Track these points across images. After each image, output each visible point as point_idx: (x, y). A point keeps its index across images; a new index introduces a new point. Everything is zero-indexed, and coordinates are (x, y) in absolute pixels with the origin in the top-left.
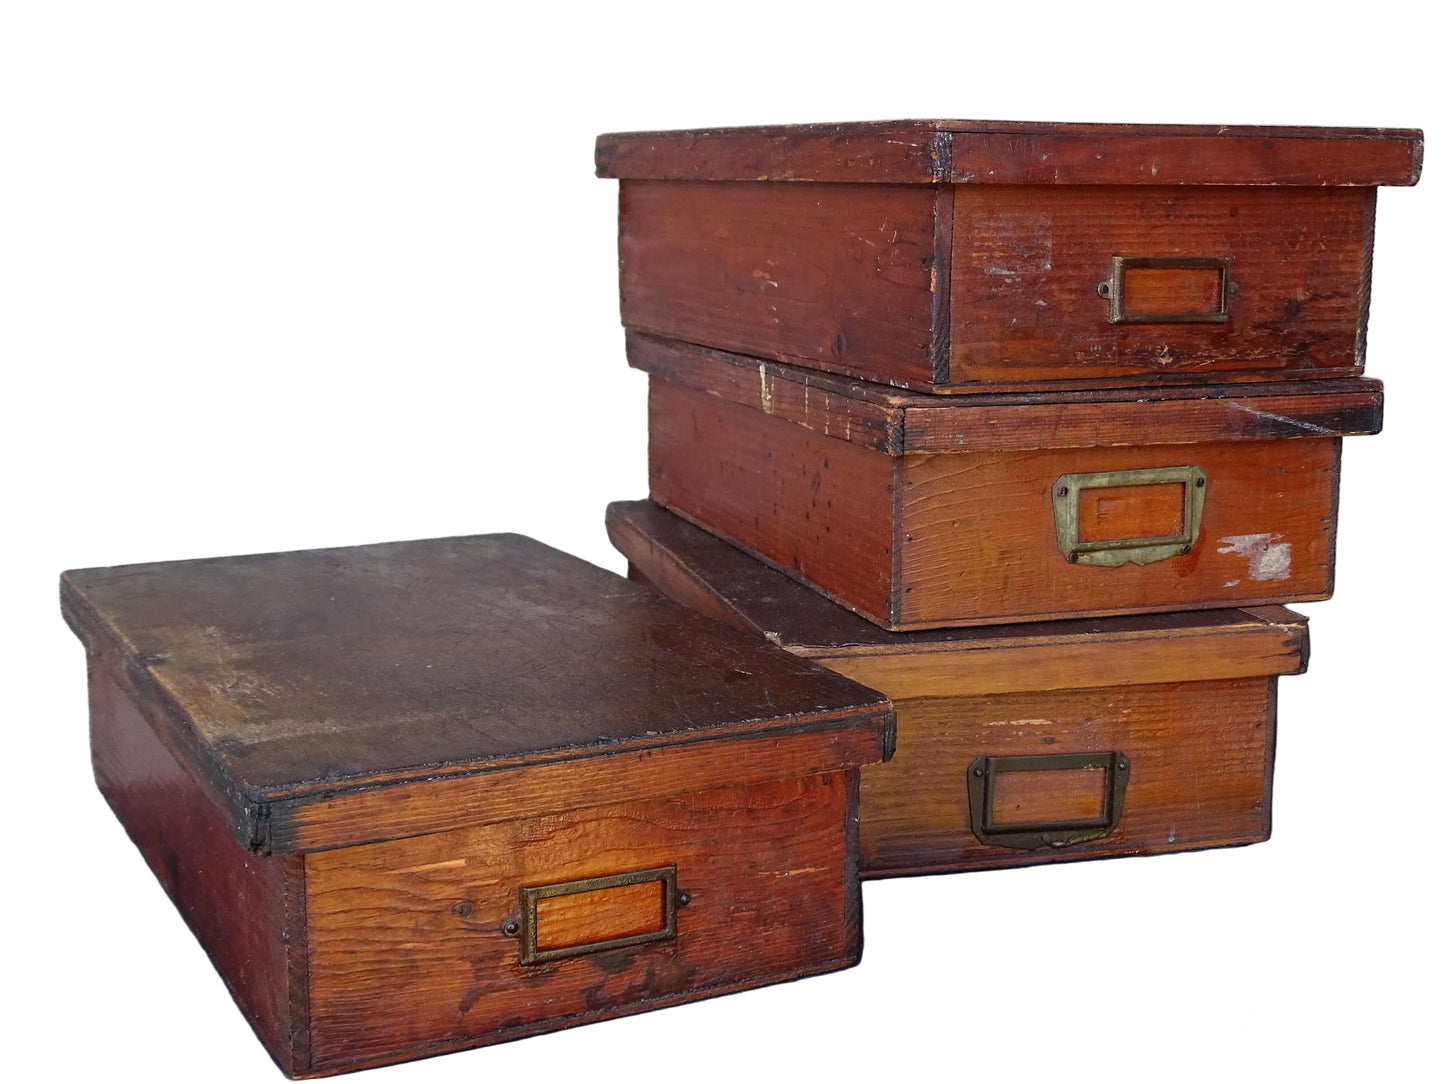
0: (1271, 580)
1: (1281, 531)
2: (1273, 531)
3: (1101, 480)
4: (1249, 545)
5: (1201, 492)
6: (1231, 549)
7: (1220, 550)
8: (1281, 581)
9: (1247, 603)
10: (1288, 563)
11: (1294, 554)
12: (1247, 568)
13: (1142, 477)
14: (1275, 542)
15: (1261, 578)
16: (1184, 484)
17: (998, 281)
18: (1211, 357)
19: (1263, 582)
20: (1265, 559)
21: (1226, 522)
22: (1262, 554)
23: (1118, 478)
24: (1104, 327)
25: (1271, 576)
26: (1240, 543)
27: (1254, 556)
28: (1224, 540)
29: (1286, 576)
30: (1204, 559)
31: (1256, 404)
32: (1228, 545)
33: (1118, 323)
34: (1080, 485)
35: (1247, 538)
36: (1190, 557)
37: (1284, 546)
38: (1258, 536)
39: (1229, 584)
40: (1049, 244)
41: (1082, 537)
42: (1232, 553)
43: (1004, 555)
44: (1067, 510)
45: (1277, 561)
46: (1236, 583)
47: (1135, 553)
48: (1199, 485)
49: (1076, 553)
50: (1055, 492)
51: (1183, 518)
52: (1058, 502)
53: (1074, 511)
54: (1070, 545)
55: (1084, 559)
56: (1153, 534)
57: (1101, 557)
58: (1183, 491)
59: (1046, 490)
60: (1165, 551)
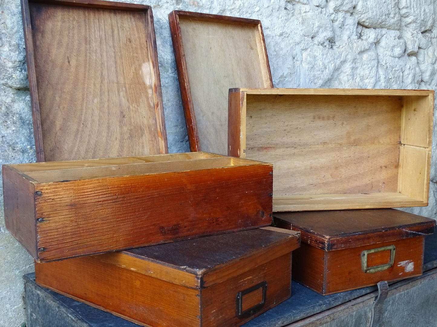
0: (409, 272)
1: (412, 259)
2: (410, 259)
3: (373, 251)
4: (404, 264)
5: (394, 251)
6: (401, 265)
7: (398, 266)
8: (411, 272)
9: (404, 278)
10: (413, 267)
11: (414, 265)
12: (404, 269)
13: (381, 249)
14: (410, 262)
15: (407, 272)
16: (391, 250)
19: (408, 273)
20: (408, 267)
21: (399, 258)
22: (408, 265)
23: (376, 250)
25: (409, 271)
26: (403, 263)
27: (406, 266)
28: (399, 263)
29: (413, 270)
30: (395, 268)
31: (409, 229)
32: (400, 264)
34: (368, 253)
35: (404, 262)
36: (392, 268)
37: (412, 263)
38: (407, 261)
39: (400, 274)
41: (368, 266)
42: (401, 266)
43: (350, 273)
44: (364, 260)
45: (411, 267)
46: (402, 273)
47: (379, 269)
48: (394, 250)
49: (366, 271)
50: (362, 255)
51: (390, 258)
52: (362, 258)
53: (366, 260)
54: (365, 269)
55: (368, 271)
56: (383, 263)
57: (372, 271)
58: (391, 252)
59: (359, 255)
60: (386, 267)
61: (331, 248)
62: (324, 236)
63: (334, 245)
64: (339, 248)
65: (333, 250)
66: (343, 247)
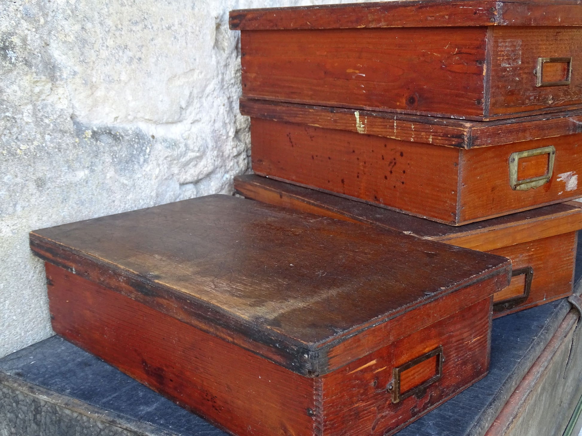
0: (571, 190)
1: (575, 170)
2: (573, 171)
3: (525, 154)
4: (566, 177)
5: (554, 156)
7: (558, 180)
8: (574, 190)
9: (564, 200)
10: (577, 183)
11: (579, 179)
12: (565, 186)
13: (537, 151)
14: (573, 175)
15: (569, 190)
16: (549, 154)
17: (505, 69)
18: (563, 100)
19: (569, 191)
20: (570, 182)
21: (560, 169)
22: (570, 180)
23: (531, 153)
24: (535, 88)
26: (563, 176)
27: (567, 181)
28: (559, 176)
29: (576, 188)
30: (553, 184)
31: (577, 119)
32: (560, 178)
33: (540, 87)
34: (519, 157)
35: (565, 174)
36: (550, 184)
37: (577, 176)
38: (569, 173)
39: (560, 193)
40: (520, 53)
41: (518, 179)
42: (561, 181)
43: (493, 189)
44: (514, 168)
45: (574, 182)
46: (562, 192)
47: (533, 184)
48: (553, 154)
49: (516, 186)
50: (510, 160)
51: (548, 168)
52: (511, 165)
53: (516, 168)
54: (514, 183)
55: (518, 188)
56: (538, 175)
57: (523, 186)
58: (549, 157)
59: (507, 160)
60: (542, 182)
61: (473, 144)
62: (462, 124)
63: (477, 138)
64: (484, 145)
65: (476, 147)
66: (490, 143)
